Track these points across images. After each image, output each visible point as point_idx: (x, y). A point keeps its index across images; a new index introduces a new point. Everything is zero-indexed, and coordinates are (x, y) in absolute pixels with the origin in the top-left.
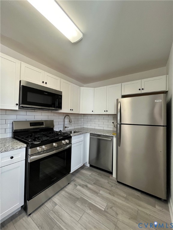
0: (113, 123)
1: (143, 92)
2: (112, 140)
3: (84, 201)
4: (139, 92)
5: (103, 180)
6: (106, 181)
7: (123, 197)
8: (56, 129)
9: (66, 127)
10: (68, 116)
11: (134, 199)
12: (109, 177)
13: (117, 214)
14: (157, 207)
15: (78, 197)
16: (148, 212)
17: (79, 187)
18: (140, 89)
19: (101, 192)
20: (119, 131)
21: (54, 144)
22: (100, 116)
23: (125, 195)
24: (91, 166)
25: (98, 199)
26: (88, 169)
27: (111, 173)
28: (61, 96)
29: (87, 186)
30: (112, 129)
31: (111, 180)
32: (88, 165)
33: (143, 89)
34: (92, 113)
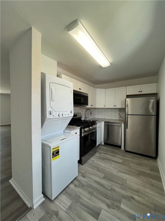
0: (119, 114)
1: (141, 93)
2: (121, 126)
3: (109, 160)
4: (139, 93)
5: (116, 150)
6: (118, 151)
7: (131, 157)
8: (83, 119)
9: (87, 118)
10: (89, 110)
11: (137, 158)
12: (119, 149)
13: (129, 164)
14: (150, 161)
15: (104, 158)
16: (146, 163)
17: (102, 154)
18: (139, 92)
19: (117, 156)
20: (127, 120)
21: (91, 127)
22: (109, 109)
23: (132, 157)
24: (105, 143)
25: (116, 158)
26: (103, 145)
27: (120, 147)
28: (88, 97)
29: (107, 154)
30: (118, 119)
31: (121, 150)
32: (103, 143)
33: (141, 91)
34: (104, 107)
